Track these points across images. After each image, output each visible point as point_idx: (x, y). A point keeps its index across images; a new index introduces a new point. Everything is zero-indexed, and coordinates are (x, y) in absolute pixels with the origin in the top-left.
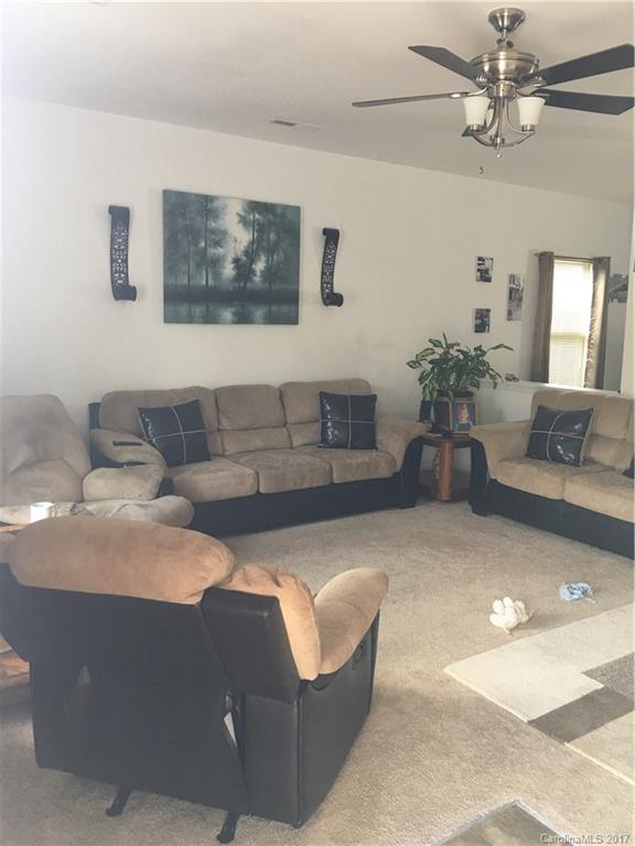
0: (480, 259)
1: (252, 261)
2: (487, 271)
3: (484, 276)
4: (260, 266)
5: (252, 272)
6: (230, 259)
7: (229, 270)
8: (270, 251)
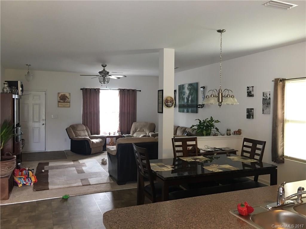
0: (248, 88)
1: (189, 98)
2: (250, 92)
3: (250, 94)
4: (190, 99)
5: (189, 100)
6: (186, 98)
7: (186, 101)
8: (192, 95)
